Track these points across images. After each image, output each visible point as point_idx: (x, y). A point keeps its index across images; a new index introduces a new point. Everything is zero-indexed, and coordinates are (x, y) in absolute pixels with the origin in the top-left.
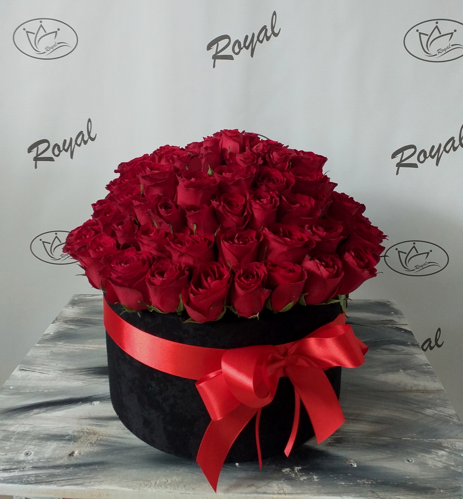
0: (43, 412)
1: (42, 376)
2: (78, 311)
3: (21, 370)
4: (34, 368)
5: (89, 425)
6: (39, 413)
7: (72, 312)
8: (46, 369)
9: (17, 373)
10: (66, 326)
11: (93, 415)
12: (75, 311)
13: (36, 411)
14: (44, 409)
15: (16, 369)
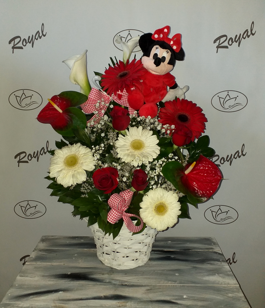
0: (35, 297)
1: (32, 279)
2: (46, 245)
3: (20, 276)
4: (27, 275)
5: (59, 303)
6: (33, 298)
7: (42, 246)
8: (33, 276)
9: (18, 278)
10: (41, 253)
11: (61, 298)
12: (44, 245)
13: (31, 297)
14: (35, 296)
15: (18, 276)
